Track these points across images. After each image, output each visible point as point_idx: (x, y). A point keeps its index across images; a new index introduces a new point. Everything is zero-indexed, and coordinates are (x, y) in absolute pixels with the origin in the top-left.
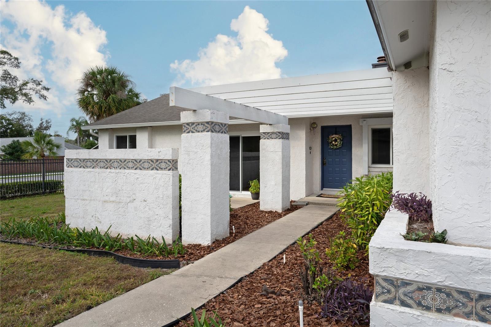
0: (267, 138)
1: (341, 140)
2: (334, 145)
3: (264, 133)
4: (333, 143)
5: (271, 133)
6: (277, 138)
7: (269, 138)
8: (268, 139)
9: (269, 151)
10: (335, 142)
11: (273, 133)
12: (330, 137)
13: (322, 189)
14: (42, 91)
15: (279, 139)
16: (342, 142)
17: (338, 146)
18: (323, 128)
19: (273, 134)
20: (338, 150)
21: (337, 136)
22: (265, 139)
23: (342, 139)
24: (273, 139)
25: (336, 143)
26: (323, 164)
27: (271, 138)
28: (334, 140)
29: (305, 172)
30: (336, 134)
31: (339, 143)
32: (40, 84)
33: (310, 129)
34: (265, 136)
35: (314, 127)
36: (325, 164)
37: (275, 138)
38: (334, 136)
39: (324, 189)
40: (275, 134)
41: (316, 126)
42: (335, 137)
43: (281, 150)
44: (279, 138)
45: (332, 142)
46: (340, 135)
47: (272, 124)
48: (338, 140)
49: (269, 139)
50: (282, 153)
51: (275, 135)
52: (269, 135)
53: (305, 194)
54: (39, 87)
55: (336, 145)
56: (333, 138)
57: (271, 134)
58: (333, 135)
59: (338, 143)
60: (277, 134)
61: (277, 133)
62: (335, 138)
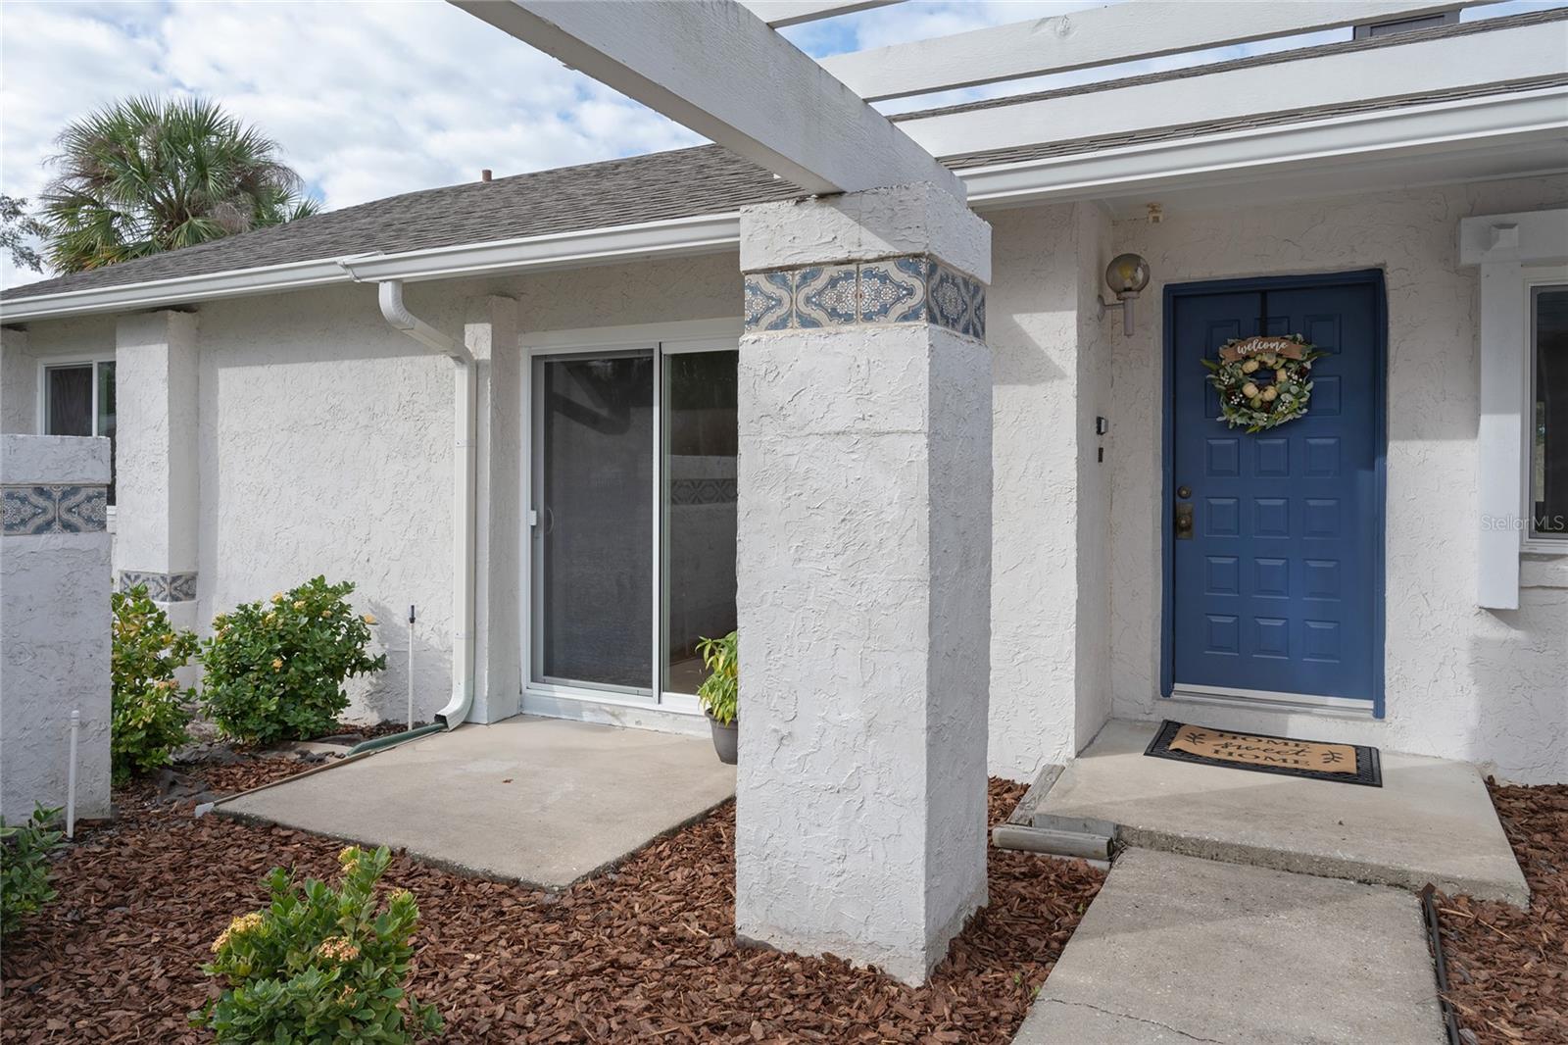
0: (799, 316)
1: (1302, 372)
2: (1257, 404)
3: (769, 272)
4: (1250, 390)
5: (833, 271)
6: (884, 310)
7: (818, 314)
8: (808, 322)
9: (814, 427)
10: (1261, 388)
11: (850, 267)
12: (1224, 352)
13: (1166, 691)
14: (24, 235)
15: (905, 317)
16: (1310, 386)
17: (1284, 413)
18: (1178, 298)
19: (848, 276)
20: (1281, 441)
21: (1278, 346)
22: (780, 324)
23: (1308, 365)
24: (848, 318)
25: (1270, 394)
26: (1176, 526)
27: (833, 314)
28: (1253, 374)
29: (1074, 585)
30: (1264, 334)
31: (1294, 389)
32: (17, 213)
33: (1100, 297)
34: (780, 302)
35: (1128, 284)
36: (1188, 528)
37: (868, 317)
38: (1254, 345)
39: (1178, 686)
40: (870, 274)
41: (1140, 275)
42: (1260, 353)
43: (919, 421)
44: (900, 309)
45: (1239, 386)
46: (1295, 340)
47: (840, 193)
48: (1282, 375)
49: (815, 324)
50: (930, 446)
51: (868, 287)
52: (820, 293)
53: (1072, 738)
54: (15, 224)
55: (1268, 407)
56: (1247, 358)
57: (833, 282)
58: (1243, 338)
59: (1288, 394)
60: (884, 278)
61: (883, 267)
62: (1262, 363)
